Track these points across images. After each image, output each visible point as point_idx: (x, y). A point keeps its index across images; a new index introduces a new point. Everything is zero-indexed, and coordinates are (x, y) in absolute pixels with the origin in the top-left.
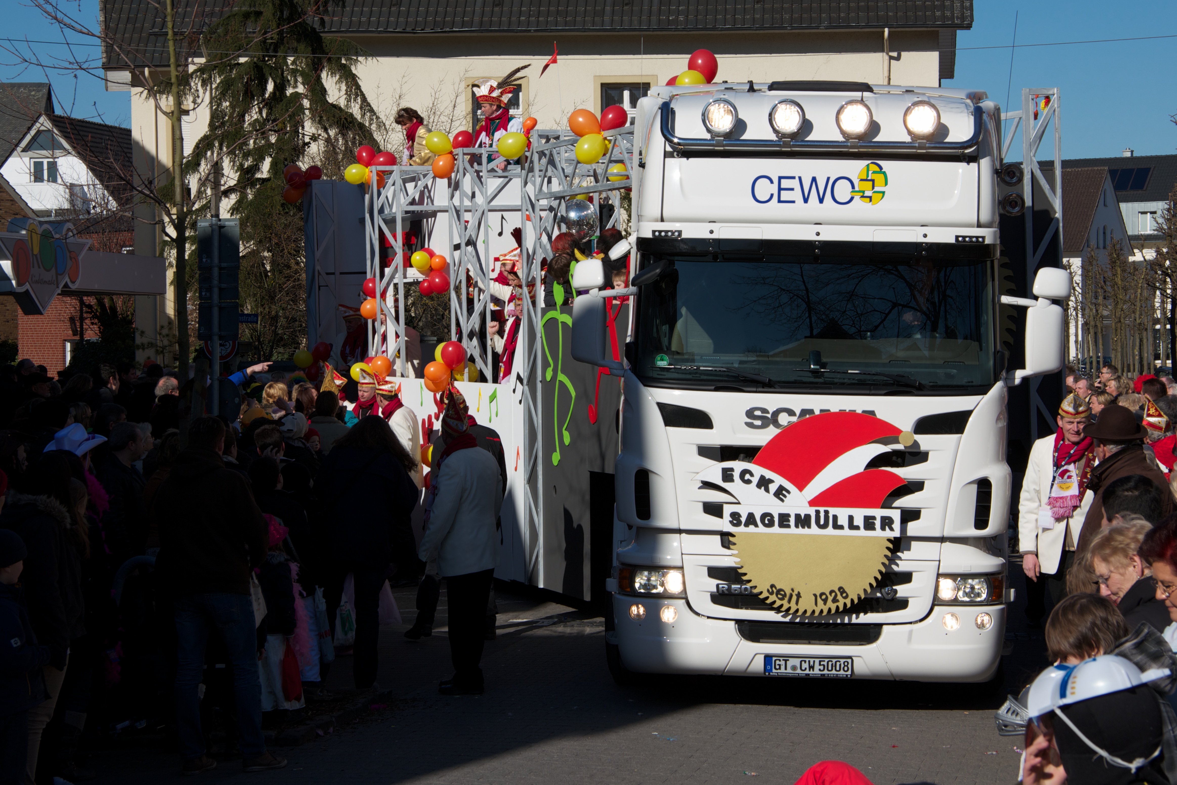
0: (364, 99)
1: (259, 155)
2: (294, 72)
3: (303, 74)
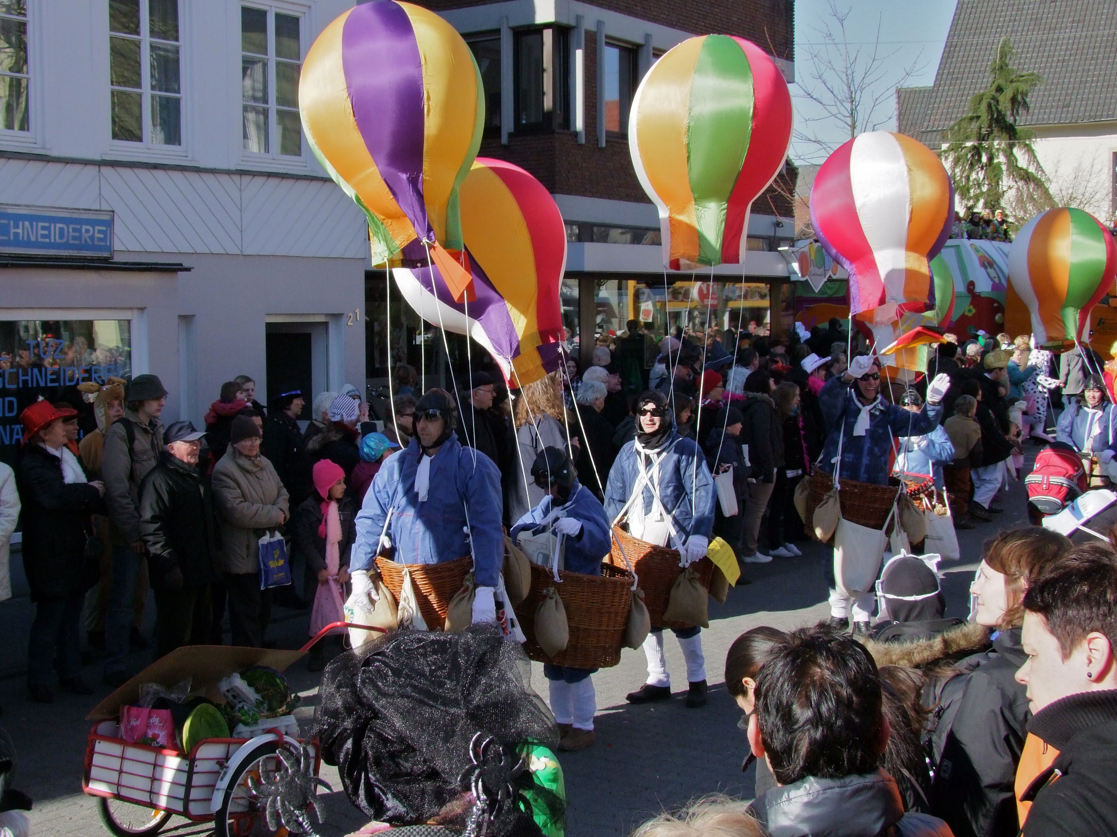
0: (1038, 163)
1: (977, 198)
2: (998, 150)
3: (1004, 151)
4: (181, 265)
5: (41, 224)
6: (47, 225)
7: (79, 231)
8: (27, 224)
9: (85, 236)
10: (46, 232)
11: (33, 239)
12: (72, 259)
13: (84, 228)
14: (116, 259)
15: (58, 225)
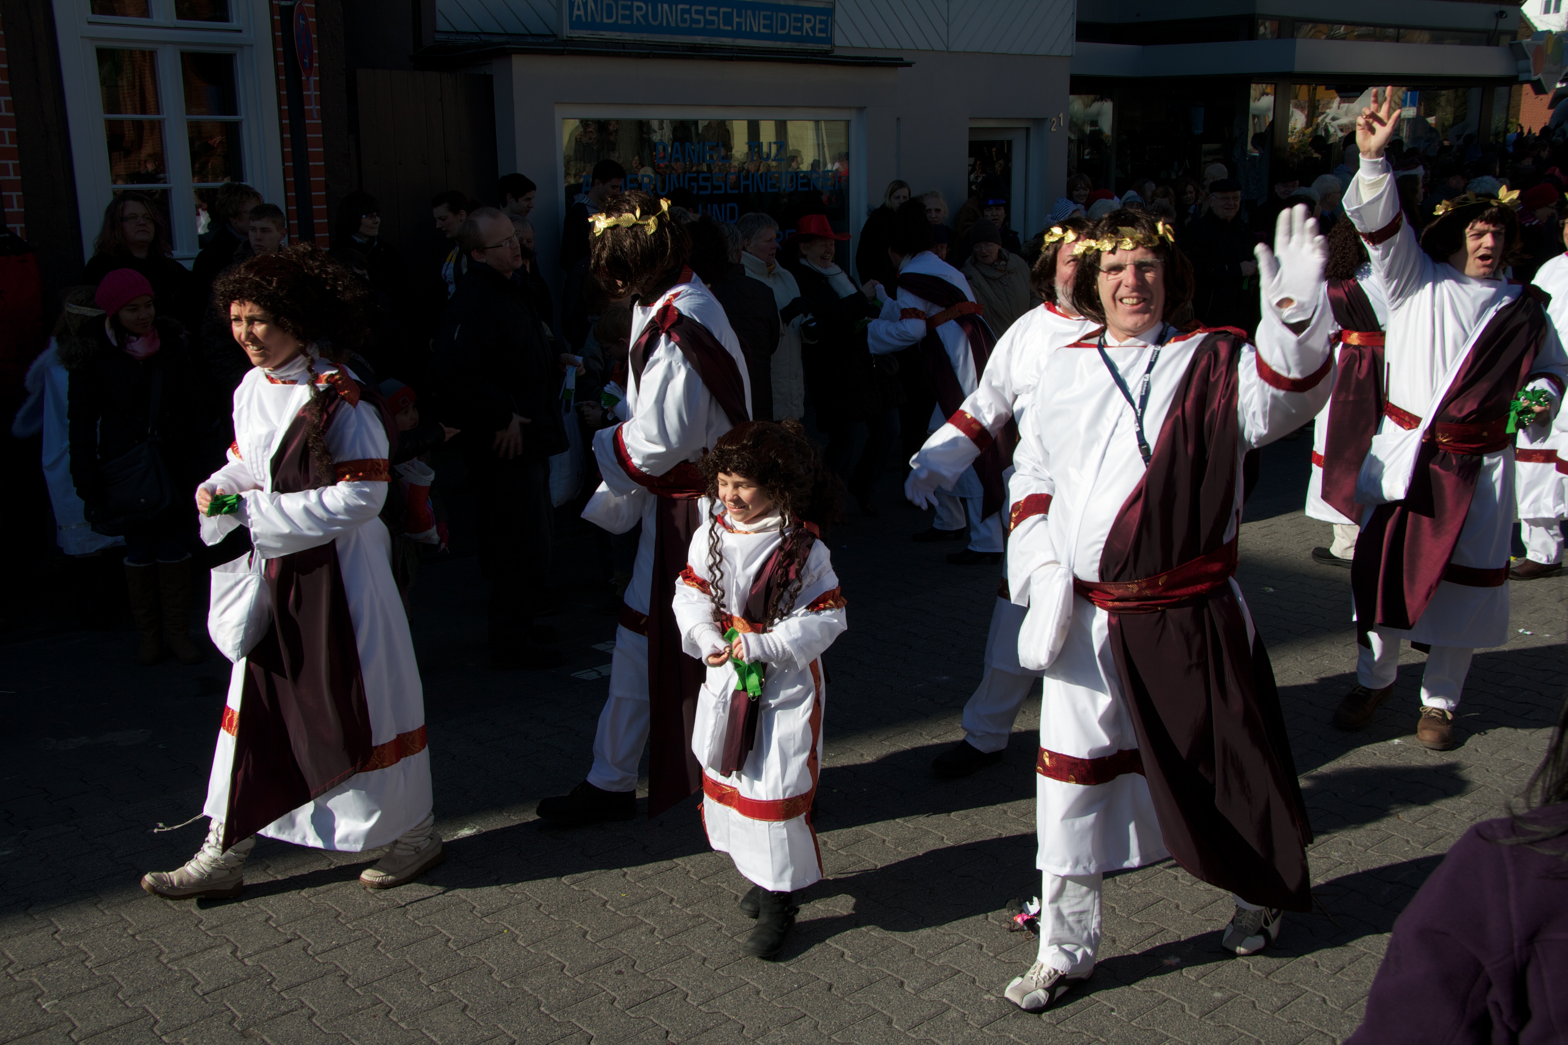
4: (902, 59)
5: (762, 13)
6: (769, 13)
7: (801, 20)
8: (749, 12)
9: (807, 26)
10: (768, 22)
11: (756, 30)
12: (793, 52)
13: (806, 16)
14: (836, 53)
15: (780, 14)
